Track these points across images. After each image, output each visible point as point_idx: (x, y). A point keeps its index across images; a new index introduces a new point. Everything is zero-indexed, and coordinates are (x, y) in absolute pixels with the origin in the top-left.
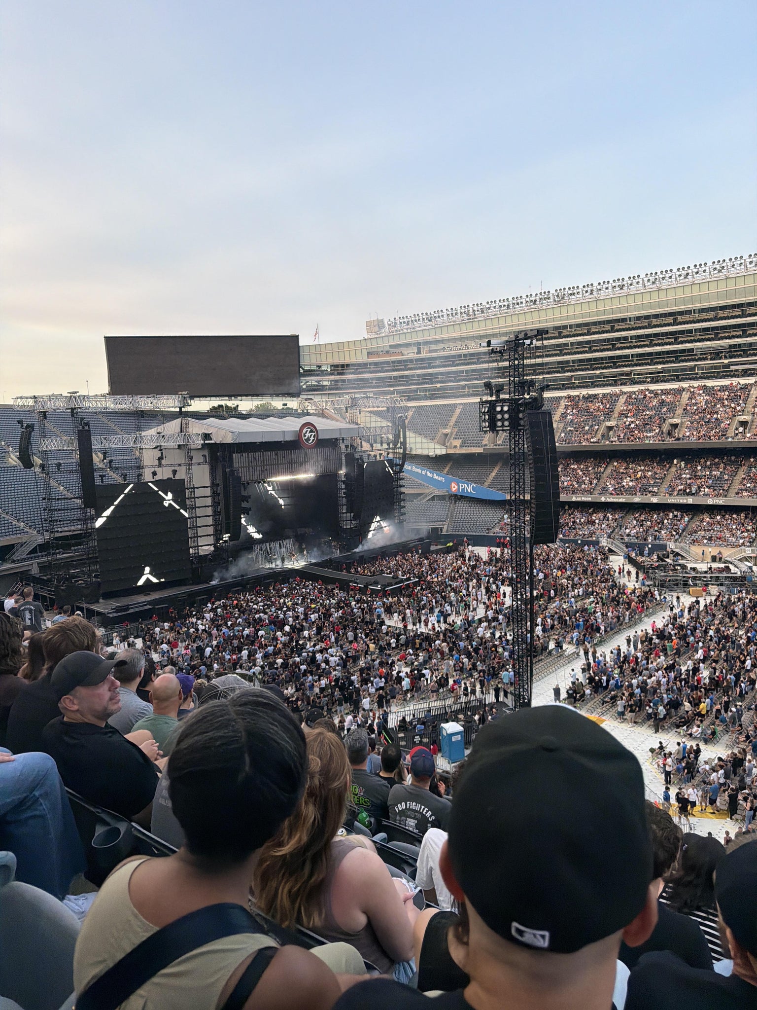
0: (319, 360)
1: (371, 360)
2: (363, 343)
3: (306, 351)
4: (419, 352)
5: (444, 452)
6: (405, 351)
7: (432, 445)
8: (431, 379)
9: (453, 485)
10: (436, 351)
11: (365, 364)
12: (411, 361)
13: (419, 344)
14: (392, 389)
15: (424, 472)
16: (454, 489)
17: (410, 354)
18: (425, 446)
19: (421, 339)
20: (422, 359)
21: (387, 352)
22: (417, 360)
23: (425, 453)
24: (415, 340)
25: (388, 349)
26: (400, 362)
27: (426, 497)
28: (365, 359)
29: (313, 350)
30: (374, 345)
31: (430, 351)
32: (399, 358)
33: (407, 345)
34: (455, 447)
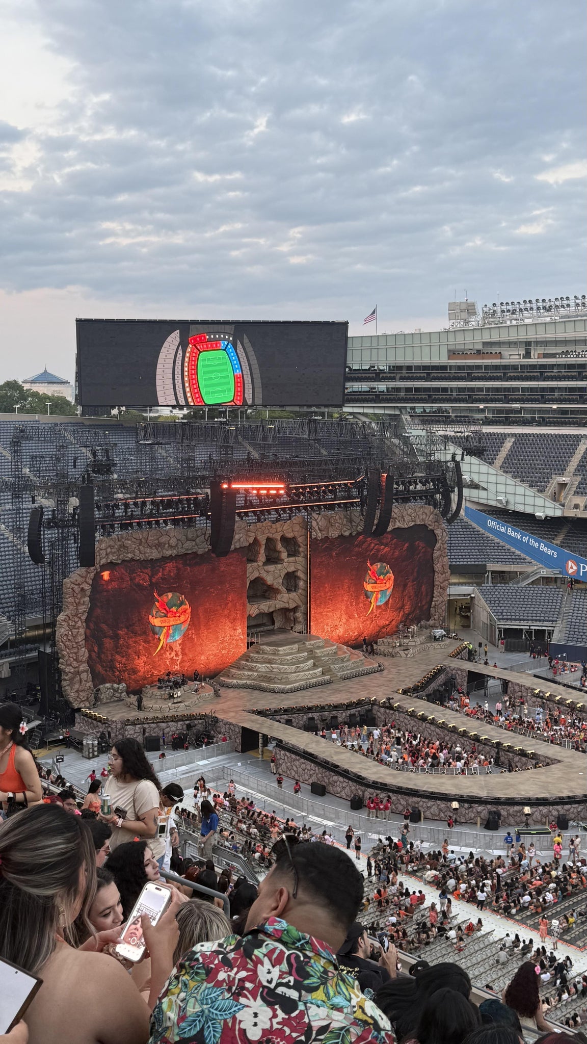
0: (374, 358)
1: (453, 362)
2: (443, 336)
3: (357, 344)
4: (528, 355)
5: (558, 513)
6: (506, 352)
7: (539, 501)
8: (543, 396)
9: (570, 564)
10: (553, 355)
11: (444, 368)
12: (515, 367)
13: (528, 344)
14: (481, 406)
15: (525, 539)
16: (570, 571)
17: (513, 357)
18: (530, 501)
19: (531, 336)
20: (533, 367)
21: (479, 352)
22: (523, 367)
23: (529, 510)
24: (523, 336)
25: (480, 347)
26: (496, 367)
27: (528, 577)
28: (444, 360)
29: (367, 344)
30: (459, 342)
31: (546, 356)
32: (496, 362)
33: (510, 344)
34: (577, 506)
